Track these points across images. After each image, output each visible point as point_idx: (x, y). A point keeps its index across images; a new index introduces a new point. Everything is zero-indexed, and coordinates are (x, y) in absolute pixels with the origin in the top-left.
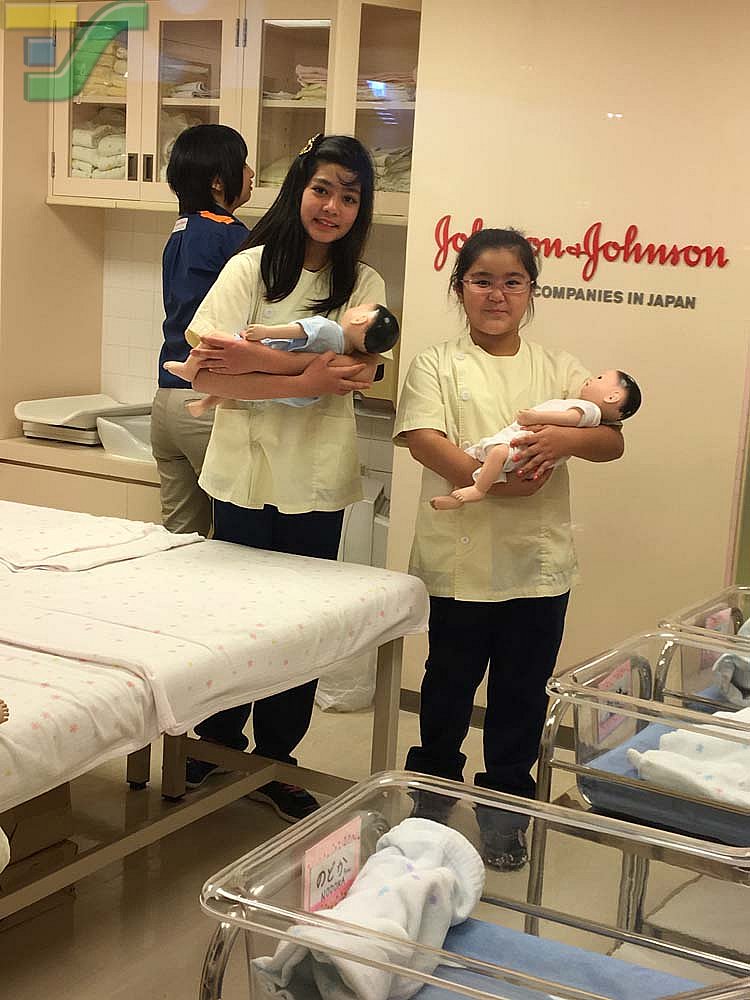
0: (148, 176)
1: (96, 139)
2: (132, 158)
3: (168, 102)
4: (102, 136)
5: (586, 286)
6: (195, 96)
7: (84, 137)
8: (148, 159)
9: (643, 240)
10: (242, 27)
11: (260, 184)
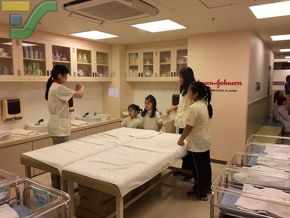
0: (142, 76)
1: (133, 71)
2: (139, 74)
3: (145, 65)
4: (134, 70)
5: (218, 89)
6: (149, 63)
7: (131, 71)
8: (142, 74)
9: (227, 81)
10: (156, 53)
11: (160, 76)
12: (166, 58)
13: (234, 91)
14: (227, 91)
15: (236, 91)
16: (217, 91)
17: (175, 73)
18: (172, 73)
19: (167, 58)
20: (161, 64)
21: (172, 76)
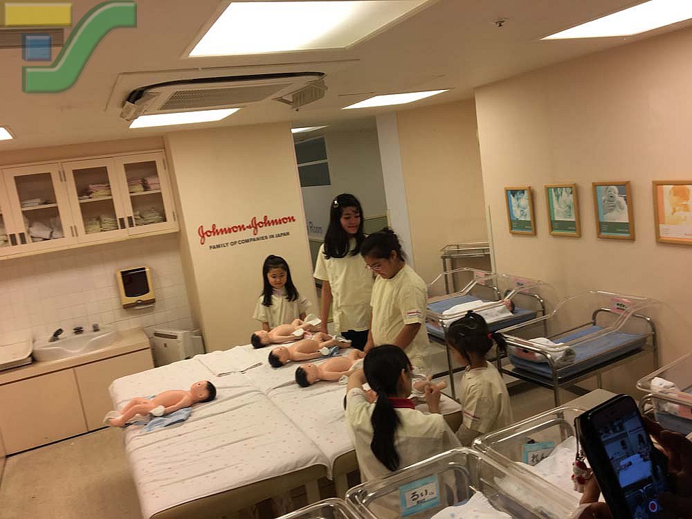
0: (23, 242)
2: (12, 236)
3: (28, 209)
5: (255, 237)
8: (21, 235)
9: (269, 219)
10: (62, 174)
11: (87, 232)
12: (91, 186)
13: (284, 234)
14: (273, 236)
15: (288, 234)
16: (254, 240)
17: (130, 218)
18: (122, 220)
19: (93, 184)
20: (82, 201)
21: (123, 227)
